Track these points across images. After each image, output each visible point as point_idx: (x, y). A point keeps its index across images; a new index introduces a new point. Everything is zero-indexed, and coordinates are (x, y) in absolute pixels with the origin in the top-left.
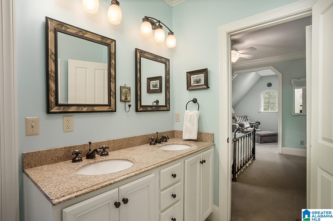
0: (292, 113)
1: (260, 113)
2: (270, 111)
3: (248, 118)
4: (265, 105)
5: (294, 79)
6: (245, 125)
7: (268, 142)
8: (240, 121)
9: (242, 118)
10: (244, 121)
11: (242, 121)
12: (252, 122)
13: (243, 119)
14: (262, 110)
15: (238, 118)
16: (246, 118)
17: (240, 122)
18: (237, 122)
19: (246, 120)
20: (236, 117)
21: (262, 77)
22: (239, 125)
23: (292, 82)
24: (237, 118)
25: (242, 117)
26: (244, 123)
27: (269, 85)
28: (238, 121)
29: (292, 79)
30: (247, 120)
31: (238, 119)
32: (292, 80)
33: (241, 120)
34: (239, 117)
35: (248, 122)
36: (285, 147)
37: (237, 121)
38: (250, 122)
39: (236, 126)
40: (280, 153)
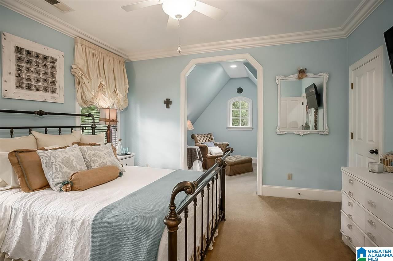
0: (277, 130)
1: (228, 129)
2: (240, 126)
3: (213, 137)
4: (234, 118)
5: (280, 75)
6: (208, 147)
7: (239, 172)
8: (202, 141)
9: (204, 137)
10: (207, 140)
11: (204, 141)
12: (218, 143)
13: (206, 139)
14: (231, 126)
15: (200, 137)
16: (209, 136)
17: (202, 143)
18: (197, 143)
19: (210, 140)
20: (196, 135)
21: (231, 79)
22: (201, 147)
23: (277, 80)
24: (197, 137)
25: (205, 135)
26: (207, 144)
27: (240, 91)
28: (199, 141)
29: (277, 76)
30: (212, 140)
31: (198, 139)
32: (277, 78)
33: (203, 139)
34: (200, 135)
35: (212, 142)
36: (267, 185)
37: (197, 141)
38: (215, 143)
39: (195, 149)
40: (260, 195)
